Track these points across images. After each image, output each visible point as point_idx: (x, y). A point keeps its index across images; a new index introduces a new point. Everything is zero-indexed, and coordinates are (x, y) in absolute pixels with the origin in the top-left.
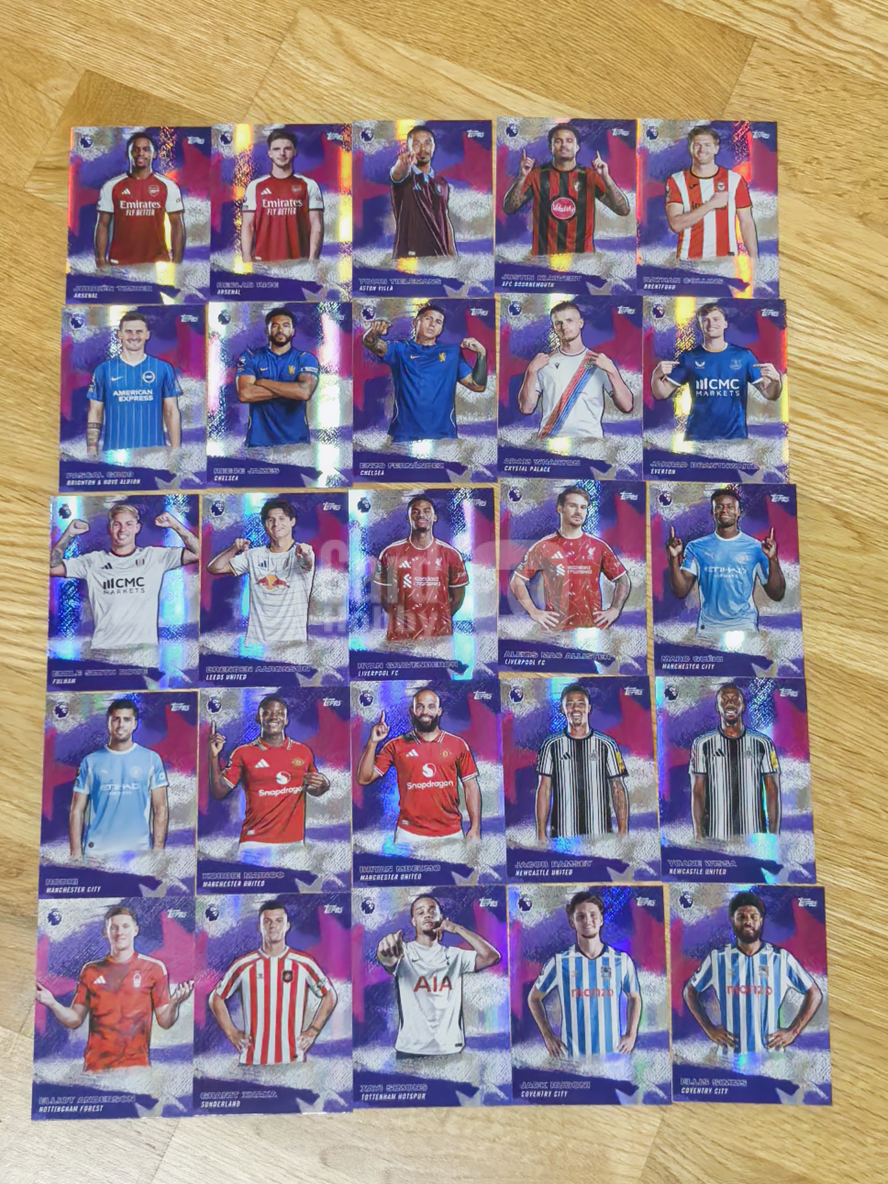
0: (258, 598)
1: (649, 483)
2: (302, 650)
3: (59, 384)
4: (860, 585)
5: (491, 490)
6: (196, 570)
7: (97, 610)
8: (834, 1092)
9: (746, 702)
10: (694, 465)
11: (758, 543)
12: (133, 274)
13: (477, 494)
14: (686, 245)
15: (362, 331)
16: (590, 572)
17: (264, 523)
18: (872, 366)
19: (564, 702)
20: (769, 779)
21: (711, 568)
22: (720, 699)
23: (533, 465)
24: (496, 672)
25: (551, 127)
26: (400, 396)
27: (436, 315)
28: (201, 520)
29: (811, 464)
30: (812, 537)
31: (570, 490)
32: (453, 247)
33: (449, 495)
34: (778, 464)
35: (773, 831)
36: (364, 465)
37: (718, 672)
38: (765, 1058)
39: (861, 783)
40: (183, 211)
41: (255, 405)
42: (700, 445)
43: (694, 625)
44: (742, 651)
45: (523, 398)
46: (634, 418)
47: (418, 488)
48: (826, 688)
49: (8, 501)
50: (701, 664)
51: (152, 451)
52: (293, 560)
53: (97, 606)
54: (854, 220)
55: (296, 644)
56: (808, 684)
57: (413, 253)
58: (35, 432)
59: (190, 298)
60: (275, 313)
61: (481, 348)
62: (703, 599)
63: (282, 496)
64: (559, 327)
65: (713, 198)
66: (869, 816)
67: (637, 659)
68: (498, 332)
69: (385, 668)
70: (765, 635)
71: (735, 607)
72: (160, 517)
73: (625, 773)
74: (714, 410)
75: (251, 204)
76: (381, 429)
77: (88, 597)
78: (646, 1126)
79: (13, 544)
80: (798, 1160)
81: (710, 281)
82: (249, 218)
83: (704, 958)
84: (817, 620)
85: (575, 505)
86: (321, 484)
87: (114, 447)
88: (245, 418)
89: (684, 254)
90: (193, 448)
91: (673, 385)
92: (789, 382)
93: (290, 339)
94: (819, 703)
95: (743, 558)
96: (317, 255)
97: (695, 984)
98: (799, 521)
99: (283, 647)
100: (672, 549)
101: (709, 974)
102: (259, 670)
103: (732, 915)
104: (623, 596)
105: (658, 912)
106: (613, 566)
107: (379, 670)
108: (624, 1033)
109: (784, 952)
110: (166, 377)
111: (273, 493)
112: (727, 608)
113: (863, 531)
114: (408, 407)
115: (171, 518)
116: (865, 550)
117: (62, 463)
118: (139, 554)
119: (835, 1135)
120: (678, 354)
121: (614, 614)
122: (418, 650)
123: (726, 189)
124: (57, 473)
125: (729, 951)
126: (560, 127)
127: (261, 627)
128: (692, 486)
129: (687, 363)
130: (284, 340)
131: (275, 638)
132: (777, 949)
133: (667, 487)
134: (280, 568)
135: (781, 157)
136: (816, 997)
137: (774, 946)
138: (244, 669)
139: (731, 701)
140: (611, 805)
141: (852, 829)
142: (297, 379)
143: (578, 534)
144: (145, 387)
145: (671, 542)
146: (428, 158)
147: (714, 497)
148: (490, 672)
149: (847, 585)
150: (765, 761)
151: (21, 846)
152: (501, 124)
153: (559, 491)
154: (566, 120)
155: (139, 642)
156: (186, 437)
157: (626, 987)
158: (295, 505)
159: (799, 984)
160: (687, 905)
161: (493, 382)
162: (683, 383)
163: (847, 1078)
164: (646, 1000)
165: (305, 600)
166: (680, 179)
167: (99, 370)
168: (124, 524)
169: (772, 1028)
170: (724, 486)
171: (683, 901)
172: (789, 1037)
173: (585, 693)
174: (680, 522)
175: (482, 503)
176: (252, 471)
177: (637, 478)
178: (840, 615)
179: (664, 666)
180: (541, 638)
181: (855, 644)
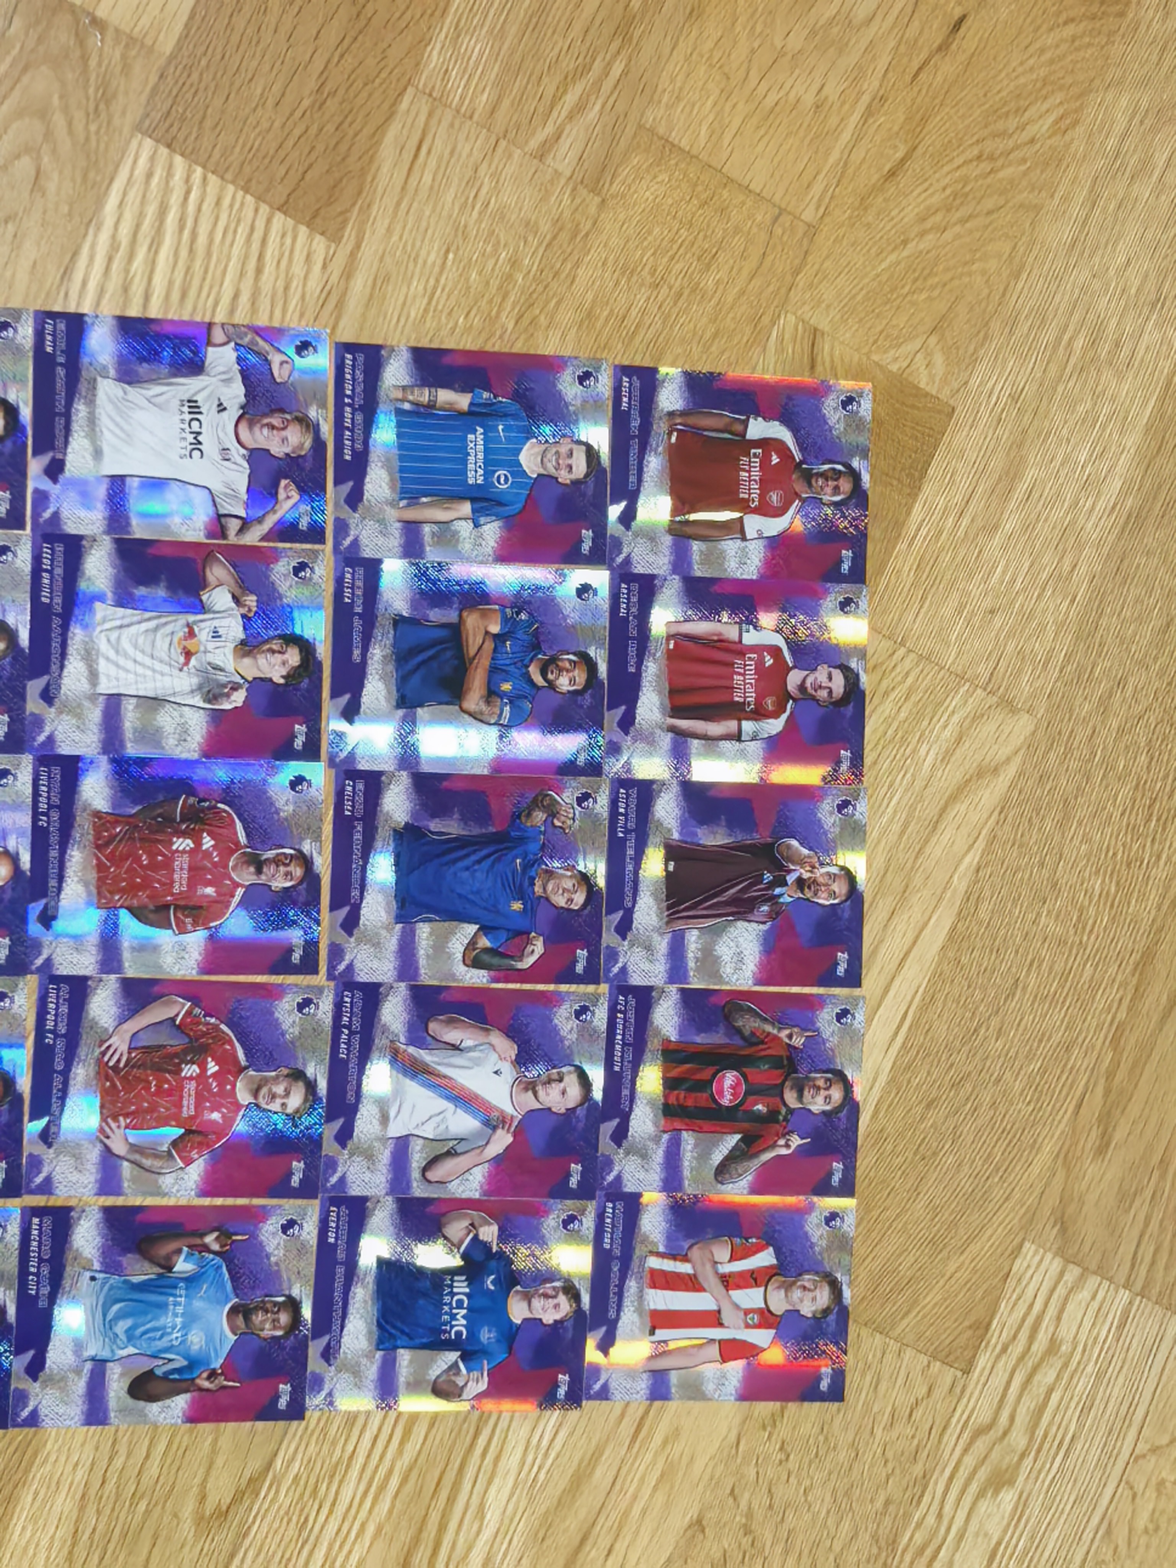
0: (166, 624)
1: (316, 1203)
2: (84, 686)
3: (496, 349)
4: (148, 1512)
5: (315, 971)
6: (210, 535)
7: (157, 389)
10: (340, 1270)
11: (217, 1364)
12: (654, 463)
13: (311, 950)
14: (668, 1265)
15: (559, 791)
16: (185, 1114)
17: (280, 637)
18: (478, 1533)
21: (183, 1292)
23: (351, 1033)
24: (39, 970)
25: (849, 1074)
26: (461, 843)
27: (580, 898)
28: (288, 545)
29: (334, 1443)
30: (224, 1443)
31: (311, 1086)
32: (679, 926)
33: (311, 908)
34: (336, 1394)
36: (360, 786)
37: (24, 1300)
40: (744, 538)
41: (456, 631)
42: (370, 1279)
44: (54, 1336)
45: (450, 1022)
46: (415, 1184)
47: (323, 864)
49: (324, 266)
50: (37, 1275)
52: (222, 678)
53: (164, 389)
54: (693, 1513)
55: (93, 676)
57: (671, 868)
58: (426, 310)
59: (617, 544)
60: (591, 666)
61: (528, 962)
62: (135, 1279)
63: (319, 665)
64: (556, 1077)
67: (48, 1180)
68: (551, 987)
69: (50, 807)
70: (78, 1372)
71: (121, 1327)
72: (293, 487)
75: (751, 638)
76: (414, 815)
77: (175, 375)
79: (259, 271)
81: (613, 1299)
82: (732, 633)
84: (97, 1448)
86: (334, 724)
87: (399, 425)
90: (395, 540)
92: (458, 1413)
95: (196, 1340)
96: (672, 729)
98: (248, 1424)
99: (89, 657)
100: (215, 1234)
102: (56, 622)
106: (192, 1148)
107: (49, 798)
110: (500, 504)
111: (324, 652)
113: (230, 1515)
114: (444, 854)
116: (200, 1519)
117: (379, 348)
118: (238, 453)
121: (119, 1148)
122: (76, 857)
124: (364, 340)
127: (121, 627)
128: (309, 1268)
131: (103, 646)
133: (309, 1231)
134: (210, 658)
135: (792, 1407)
138: (58, 600)
142: (492, 693)
143: (243, 1096)
145: (225, 1234)
147: (290, 1298)
148: (39, 962)
149: (149, 1493)
152: (856, 1000)
154: (858, 1093)
155: (106, 449)
156: (411, 530)
158: (305, 684)
161: (478, 978)
165: (160, 693)
167: (515, 407)
168: (284, 433)
170: (307, 1312)
174: (255, 1247)
175: (296, 957)
176: (357, 623)
177: (324, 1186)
178: (104, 1483)
179: (36, 1220)
180: (87, 1039)
181: (59, 1503)
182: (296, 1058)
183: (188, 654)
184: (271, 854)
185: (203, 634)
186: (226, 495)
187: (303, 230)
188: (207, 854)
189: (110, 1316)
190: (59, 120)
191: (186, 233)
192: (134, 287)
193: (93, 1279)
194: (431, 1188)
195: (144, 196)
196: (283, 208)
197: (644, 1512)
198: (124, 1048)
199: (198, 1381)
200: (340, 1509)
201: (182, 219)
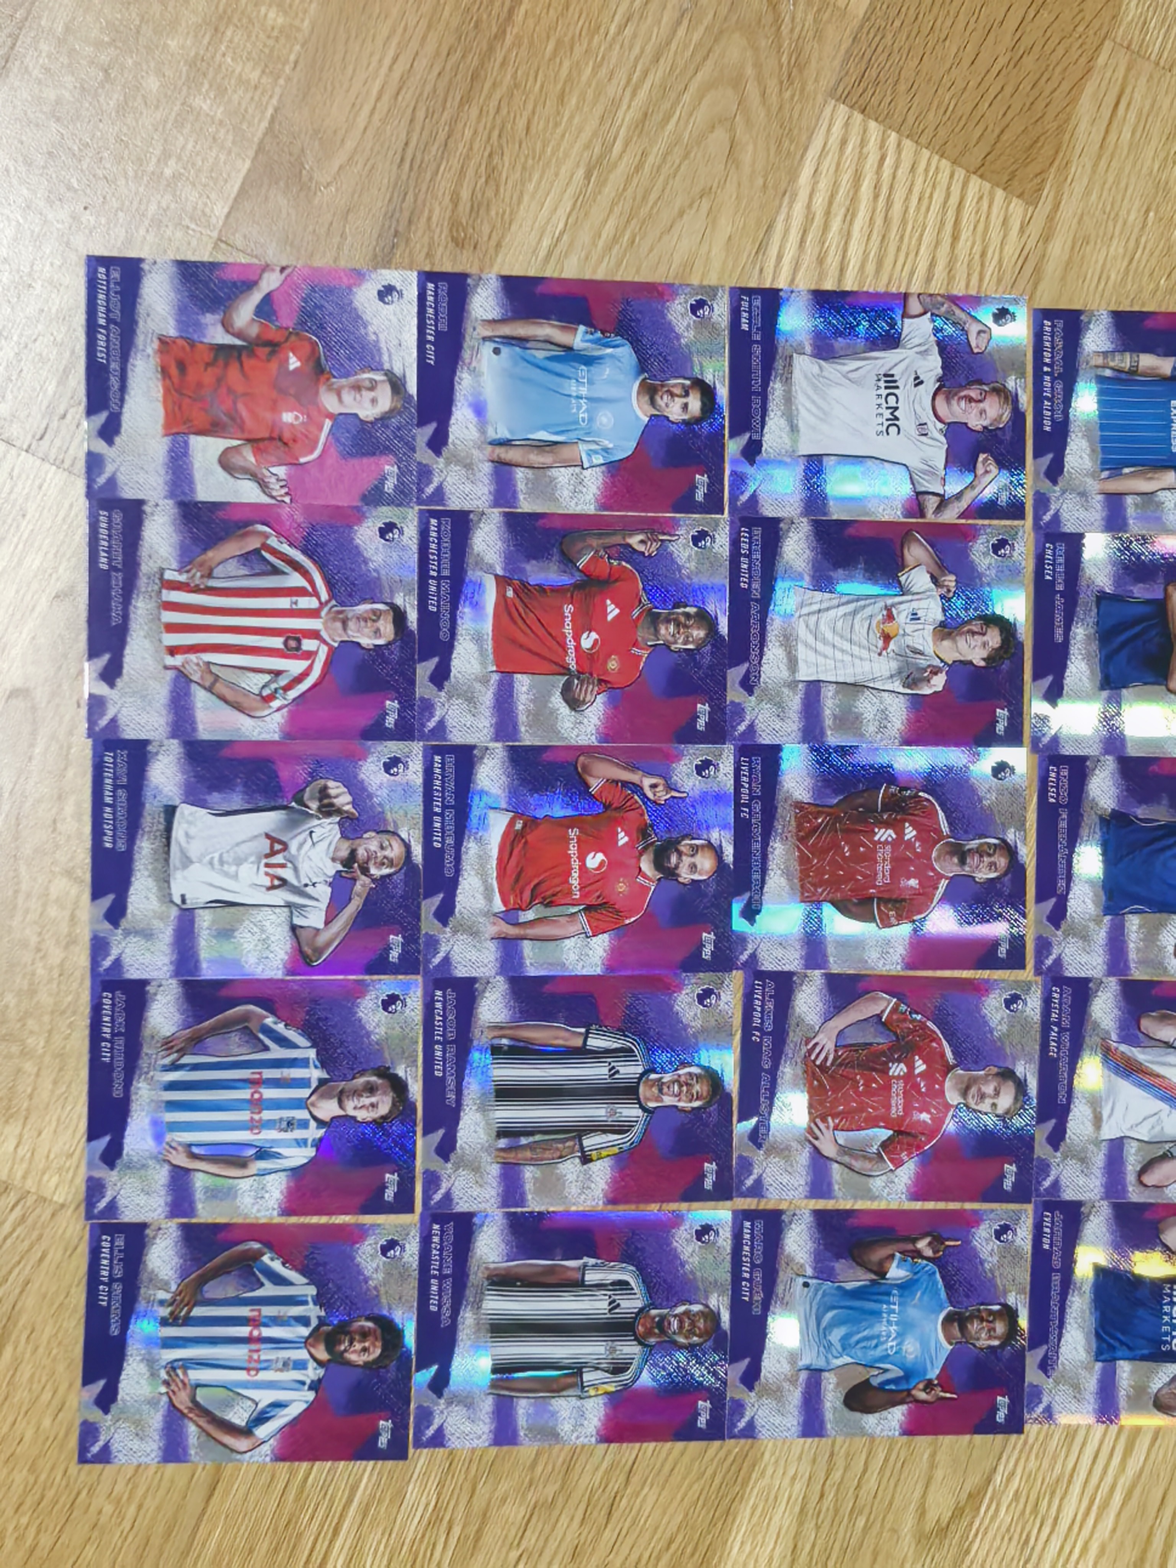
0: (864, 607)
1: (1029, 1208)
2: (784, 673)
4: (866, 1529)
5: (1023, 966)
6: (909, 513)
8: (99, 1467)
9: (691, 1348)
10: (1056, 1278)
11: (933, 1374)
13: (1017, 943)
17: (980, 618)
19: (694, 1070)
20: (570, 1380)
21: (896, 1299)
22: (696, 1308)
23: (1061, 1030)
24: (744, 966)
28: (986, 522)
29: (1055, 1458)
30: (941, 1457)
31: (1021, 1086)
33: (1016, 900)
34: (1056, 1408)
35: (494, 1385)
36: (1065, 773)
37: (737, 1306)
38: (151, 1362)
39: (564, 1520)
42: (1087, 1288)
44: (769, 1344)
46: (1131, 1189)
47: (1028, 853)
48: (709, 1472)
49: (1022, 230)
50: (750, 1280)
52: (922, 662)
56: (717, 1444)
58: (1127, 272)
62: (849, 1286)
63: (1020, 646)
66: (513, 1532)
67: (759, 1182)
69: (752, 798)
70: (793, 1381)
71: (836, 1335)
72: (991, 461)
73: (586, 1159)
76: (1120, 800)
77: (872, 350)
78: (55, 1180)
79: (955, 238)
83: (303, 1272)
84: (814, 1461)
85: (997, 1093)
86: (1037, 707)
87: (1101, 393)
88: (1140, 591)
90: (1097, 512)
94: (686, 1459)
98: (967, 1437)
100: (928, 1240)
101: (279, 1280)
102: (755, 607)
104: (857, 1165)
105: (376, 1205)
106: (902, 1150)
107: (750, 789)
108: (195, 1150)
111: (1025, 632)
112: (835, 1323)
113: (950, 1533)
115: (989, 477)
116: (921, 1537)
117: (1077, 313)
119: (32, 1469)
122: (779, 851)
124: (1062, 305)
125: (313, 1312)
128: (1024, 1276)
131: (802, 632)
133: (1023, 1237)
134: (909, 641)
137: (320, 1380)
138: (756, 585)
139: (693, 1324)
140: (538, 1137)
141: (494, 1505)
143: (953, 1097)
145: (937, 1240)
147: (1005, 1306)
148: (744, 957)
149: (867, 1508)
150: (600, 1374)
151: (498, 247)
157: (263, 1154)
158: (1006, 666)
163: (119, 1488)
164: (244, 1185)
165: (859, 679)
168: (981, 405)
169: (196, 1375)
170: (1023, 1322)
172: (182, 1400)
173: (709, 1103)
174: (969, 1254)
175: (1002, 952)
176: (1059, 601)
177: (1037, 1190)
178: (822, 1496)
179: (747, 1224)
180: (794, 1037)
181: (776, 1519)
182: (1005, 1057)
183: (887, 638)
184: (974, 844)
185: (902, 617)
186: (924, 472)
187: (1000, 194)
188: (909, 845)
189: (824, 1323)
190: (752, 90)
191: (882, 200)
192: (829, 260)
193: (806, 1285)
194: (1147, 1192)
195: (838, 164)
196: (980, 171)
198: (830, 1046)
199: (914, 1392)
201: (877, 187)
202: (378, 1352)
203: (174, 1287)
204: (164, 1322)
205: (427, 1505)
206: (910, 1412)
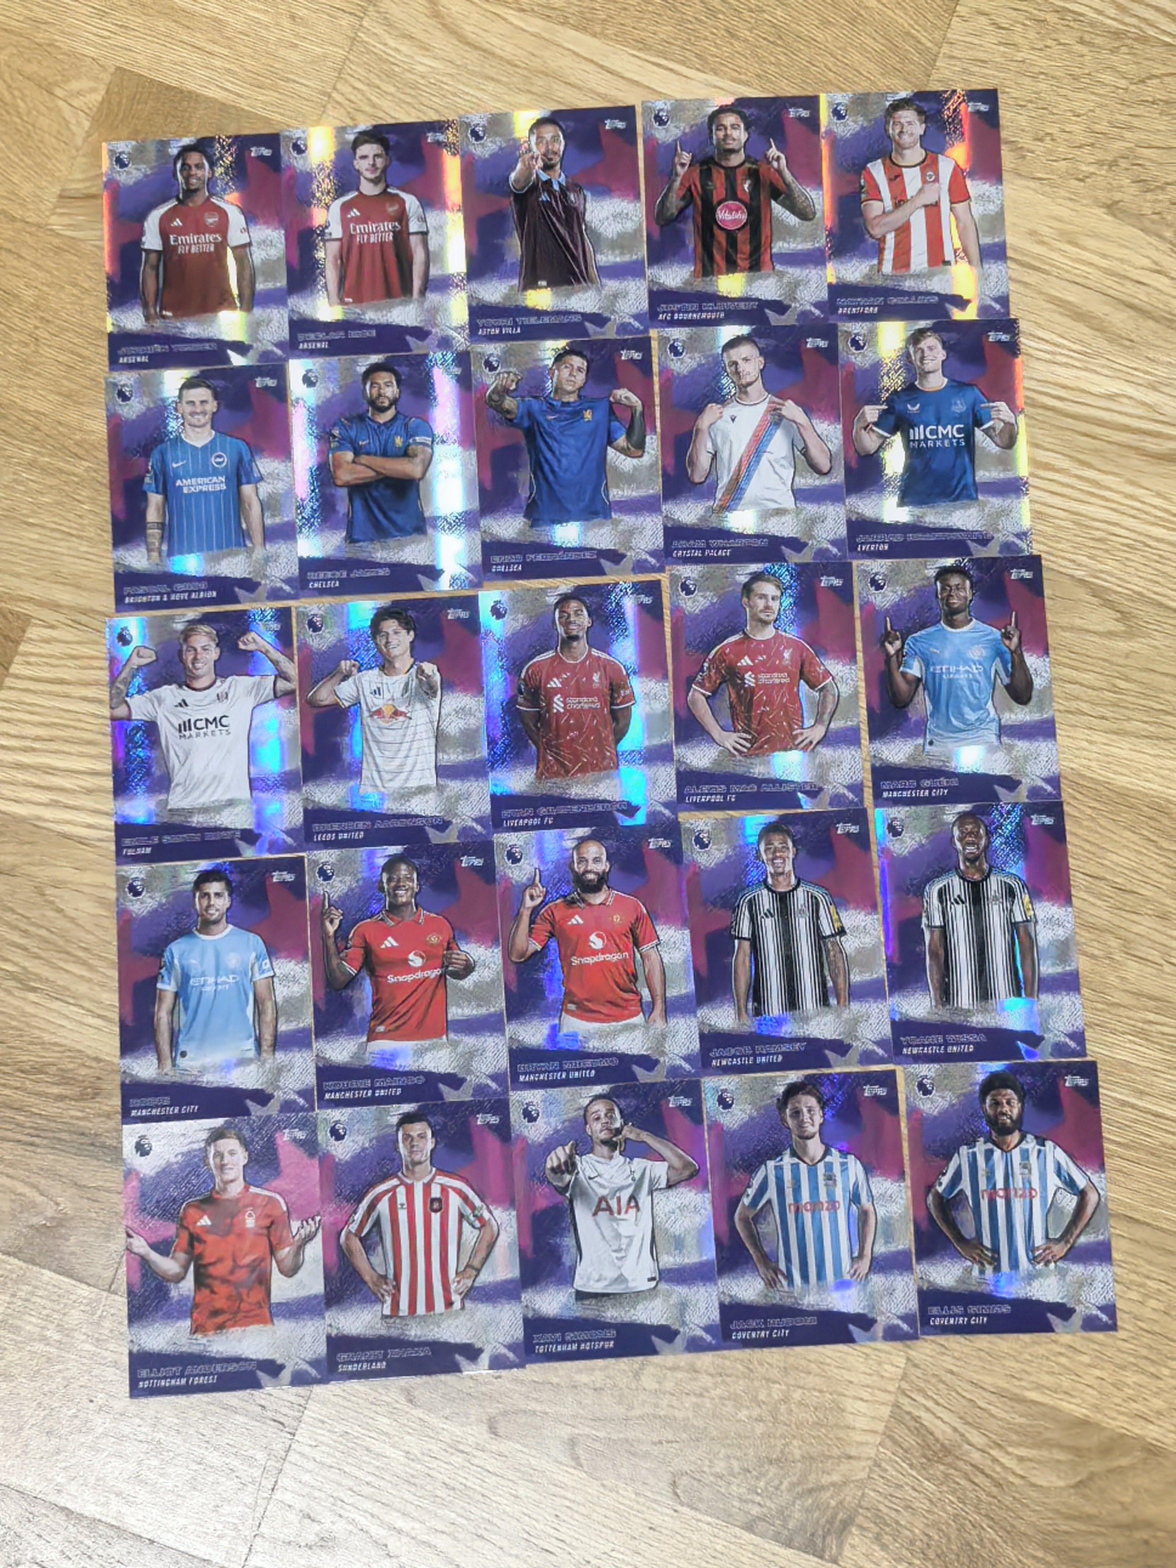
1: (855, 563)
2: (432, 796)
3: (107, 475)
4: (1127, 679)
5: (658, 583)
6: (292, 703)
7: (173, 760)
8: (1119, 1314)
9: (989, 834)
10: (911, 537)
11: (997, 633)
12: (192, 329)
13: (640, 588)
14: (889, 255)
15: (485, 387)
16: (787, 680)
18: (1130, 398)
19: (762, 847)
20: (1021, 930)
22: (956, 833)
23: (709, 548)
24: (674, 812)
25: (710, 110)
26: (538, 467)
27: (577, 361)
28: (295, 638)
29: (1059, 527)
30: (1064, 621)
31: (757, 577)
32: (594, 272)
33: (602, 591)
34: (1017, 530)
36: (496, 559)
37: (953, 798)
38: (1031, 1277)
39: (1136, 929)
40: (250, 244)
41: (356, 489)
42: (918, 511)
43: (920, 741)
44: (982, 770)
45: (692, 463)
46: (834, 481)
47: (566, 585)
48: (1089, 811)
49: (52, 627)
50: (931, 789)
51: (229, 555)
52: (414, 684)
53: (172, 753)
54: (1100, 212)
55: (423, 790)
56: (1066, 808)
57: (544, 283)
58: (81, 538)
59: (265, 355)
62: (929, 707)
63: (395, 603)
65: (921, 191)
66: (1150, 970)
67: (850, 788)
68: (656, 379)
69: (536, 816)
70: (1010, 749)
71: (971, 716)
72: (244, 638)
73: (842, 932)
74: (934, 465)
76: (515, 511)
78: (887, 1367)
79: (62, 682)
80: (1079, 1401)
81: (922, 300)
83: (949, 1158)
84: (1075, 726)
85: (764, 596)
86: (444, 586)
87: (181, 553)
88: (343, 507)
89: (887, 267)
90: (280, 548)
91: (882, 436)
92: (1027, 425)
93: (394, 402)
94: (1080, 832)
96: (423, 292)
97: (940, 1189)
98: (1047, 601)
99: (406, 795)
101: (957, 1177)
102: (379, 825)
103: (984, 1101)
104: (830, 707)
105: (890, 1103)
107: (528, 817)
108: (856, 1254)
109: (1049, 1144)
110: (241, 460)
111: (384, 600)
112: (961, 716)
113: (1127, 610)
116: (1129, 635)
117: (117, 576)
118: (221, 686)
119: (1123, 1368)
120: (885, 395)
121: (818, 733)
122: (578, 790)
123: (937, 180)
124: (112, 589)
125: (981, 1147)
126: (723, 110)
127: (379, 772)
128: (911, 563)
129: (898, 407)
130: (386, 404)
132: (1041, 1141)
133: (878, 566)
134: (398, 695)
135: (1004, 134)
136: (1092, 1198)
137: (1036, 1137)
138: (361, 825)
139: (970, 833)
140: (826, 973)
141: (1128, 987)
142: (405, 453)
143: (769, 633)
144: (216, 472)
146: (557, 159)
148: (667, 812)
149: (1110, 679)
150: (1016, 908)
151: (97, 1059)
152: (646, 109)
153: (743, 579)
154: (729, 100)
155: (228, 796)
156: (272, 534)
157: (855, 1198)
159: (1070, 1184)
160: (926, 1092)
162: (893, 432)
163: (1134, 1295)
164: (881, 1212)
166: (877, 170)
167: (155, 455)
169: (1039, 1240)
171: (922, 1086)
172: (1060, 1249)
173: (788, 833)
174: (896, 610)
175: (647, 600)
176: (356, 574)
177: (841, 558)
178: (1103, 718)
179: (885, 795)
180: (730, 767)
181: (1123, 753)
184: (561, 630)
185: (378, 702)
187: (22, 648)
191: (36, 745)
192: (88, 785)
193: (931, 743)
194: (836, 467)
195: (9, 783)
196: (6, 666)
197: (1104, 256)
198: (734, 736)
200: (1114, 517)
201: (25, 750)
202: (1009, 1091)
203: (969, 1263)
204: (997, 1269)
205: (1131, 1041)
206: (1028, 650)
